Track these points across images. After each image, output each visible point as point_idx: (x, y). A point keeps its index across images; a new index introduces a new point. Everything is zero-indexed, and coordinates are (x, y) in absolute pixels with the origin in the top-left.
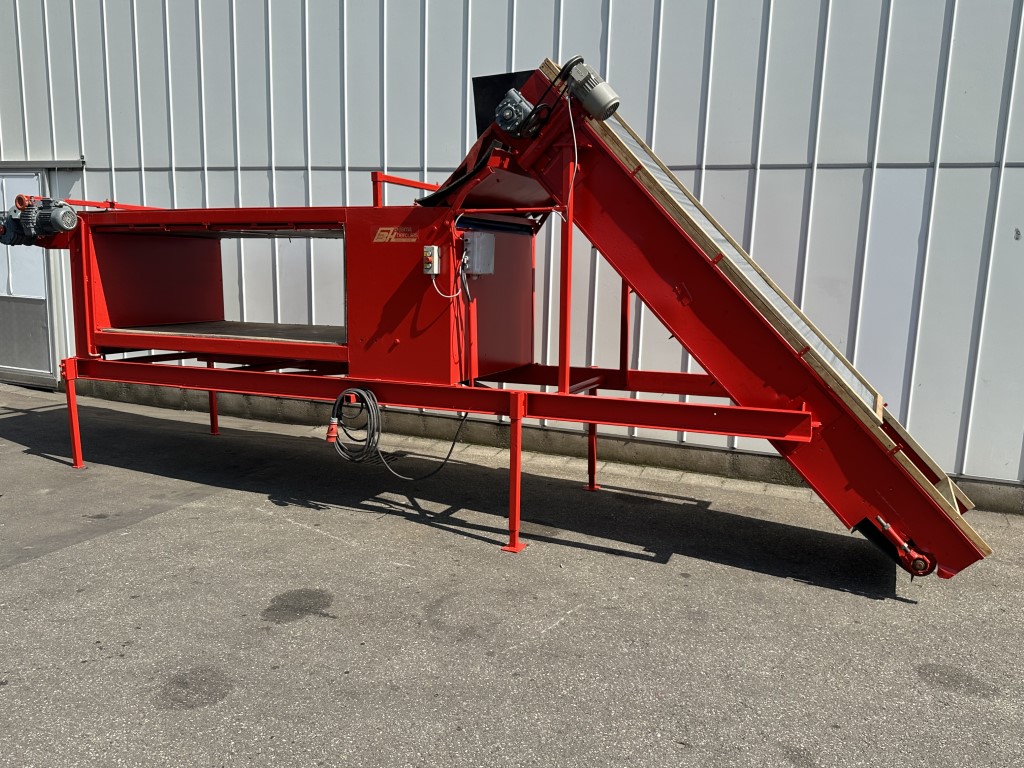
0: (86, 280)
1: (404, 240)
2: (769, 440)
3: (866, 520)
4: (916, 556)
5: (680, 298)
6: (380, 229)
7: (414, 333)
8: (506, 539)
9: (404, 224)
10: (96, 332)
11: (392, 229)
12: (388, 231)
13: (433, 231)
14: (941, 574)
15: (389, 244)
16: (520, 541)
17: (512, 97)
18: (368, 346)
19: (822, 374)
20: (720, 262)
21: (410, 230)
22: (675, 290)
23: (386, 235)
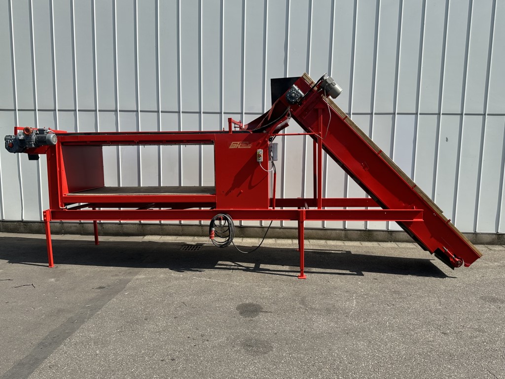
0: (58, 170)
1: (245, 147)
2: (396, 222)
3: (438, 249)
4: (458, 260)
5: (364, 168)
6: (233, 143)
7: (250, 187)
8: (299, 274)
9: (245, 140)
10: (64, 196)
11: (239, 143)
12: (237, 144)
13: (259, 143)
14: (465, 265)
15: (237, 149)
16: (304, 274)
17: (294, 88)
18: (227, 194)
19: (421, 195)
20: (381, 154)
21: (248, 142)
22: (362, 165)
23: (235, 145)
